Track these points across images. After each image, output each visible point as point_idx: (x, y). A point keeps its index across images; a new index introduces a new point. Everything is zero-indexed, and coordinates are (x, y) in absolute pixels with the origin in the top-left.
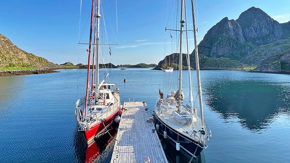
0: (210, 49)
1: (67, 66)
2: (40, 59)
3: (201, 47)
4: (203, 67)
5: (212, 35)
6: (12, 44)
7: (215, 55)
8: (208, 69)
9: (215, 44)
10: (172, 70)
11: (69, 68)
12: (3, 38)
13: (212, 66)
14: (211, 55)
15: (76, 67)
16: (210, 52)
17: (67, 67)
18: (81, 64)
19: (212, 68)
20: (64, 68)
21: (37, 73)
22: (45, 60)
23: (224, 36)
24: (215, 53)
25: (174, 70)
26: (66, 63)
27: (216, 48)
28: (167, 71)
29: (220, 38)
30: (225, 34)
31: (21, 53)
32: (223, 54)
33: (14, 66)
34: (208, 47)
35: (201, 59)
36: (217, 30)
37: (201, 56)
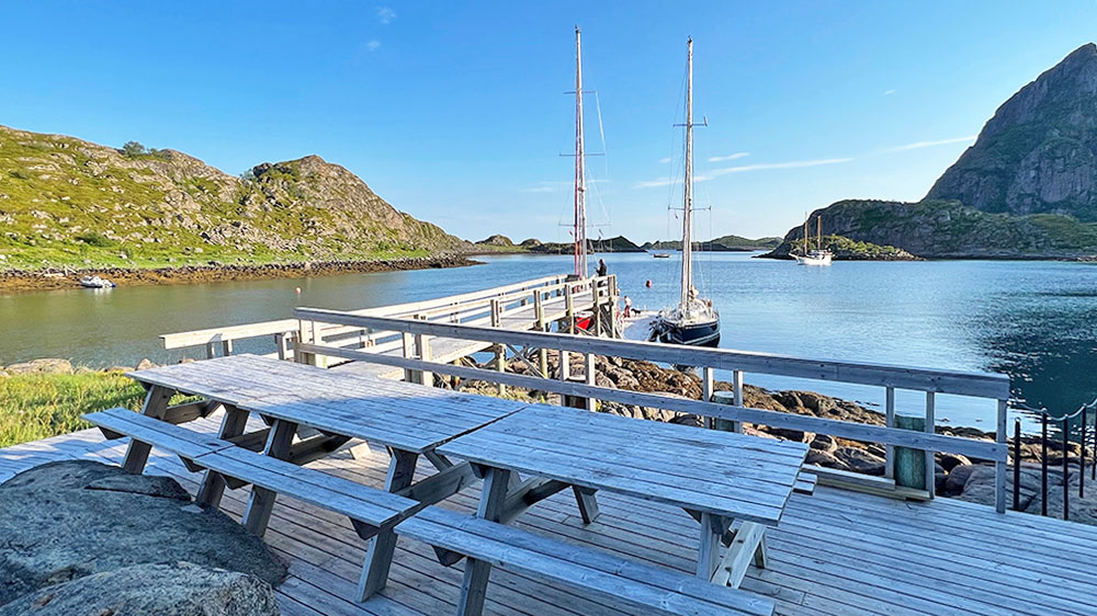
0: (1005, 178)
1: (494, 245)
2: (426, 229)
3: (967, 171)
4: (957, 250)
5: (1019, 122)
6: (371, 194)
7: (1028, 201)
8: (976, 255)
9: (1028, 159)
10: (825, 260)
11: (501, 254)
12: (352, 178)
13: (995, 245)
14: (1011, 201)
15: (519, 249)
16: (1003, 188)
17: (497, 249)
18: (533, 241)
19: (997, 252)
20: (489, 254)
21: (439, 266)
22: (438, 231)
23: (1076, 123)
24: (1030, 195)
25: (833, 259)
26: (491, 239)
27: (1033, 173)
28: (807, 261)
29: (1056, 133)
30: (1078, 114)
31: (391, 215)
32: (1069, 197)
33: (387, 248)
34: (998, 172)
35: (952, 219)
36: (1040, 103)
37: (953, 209)
